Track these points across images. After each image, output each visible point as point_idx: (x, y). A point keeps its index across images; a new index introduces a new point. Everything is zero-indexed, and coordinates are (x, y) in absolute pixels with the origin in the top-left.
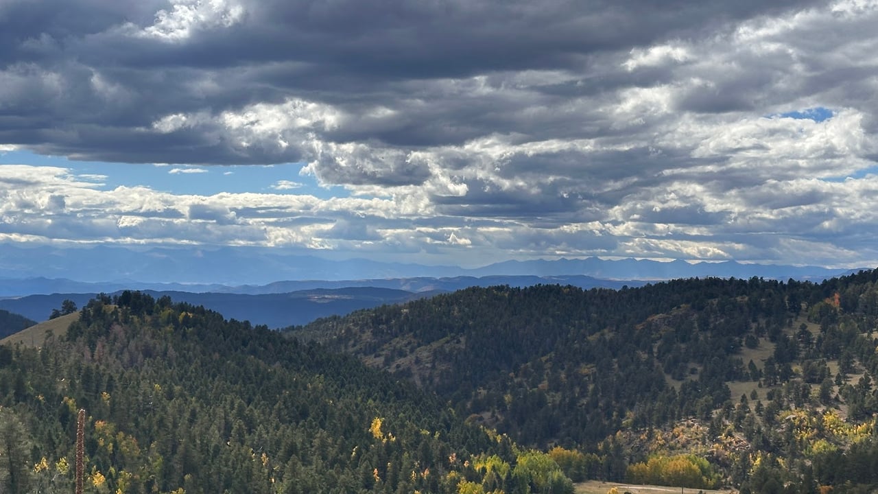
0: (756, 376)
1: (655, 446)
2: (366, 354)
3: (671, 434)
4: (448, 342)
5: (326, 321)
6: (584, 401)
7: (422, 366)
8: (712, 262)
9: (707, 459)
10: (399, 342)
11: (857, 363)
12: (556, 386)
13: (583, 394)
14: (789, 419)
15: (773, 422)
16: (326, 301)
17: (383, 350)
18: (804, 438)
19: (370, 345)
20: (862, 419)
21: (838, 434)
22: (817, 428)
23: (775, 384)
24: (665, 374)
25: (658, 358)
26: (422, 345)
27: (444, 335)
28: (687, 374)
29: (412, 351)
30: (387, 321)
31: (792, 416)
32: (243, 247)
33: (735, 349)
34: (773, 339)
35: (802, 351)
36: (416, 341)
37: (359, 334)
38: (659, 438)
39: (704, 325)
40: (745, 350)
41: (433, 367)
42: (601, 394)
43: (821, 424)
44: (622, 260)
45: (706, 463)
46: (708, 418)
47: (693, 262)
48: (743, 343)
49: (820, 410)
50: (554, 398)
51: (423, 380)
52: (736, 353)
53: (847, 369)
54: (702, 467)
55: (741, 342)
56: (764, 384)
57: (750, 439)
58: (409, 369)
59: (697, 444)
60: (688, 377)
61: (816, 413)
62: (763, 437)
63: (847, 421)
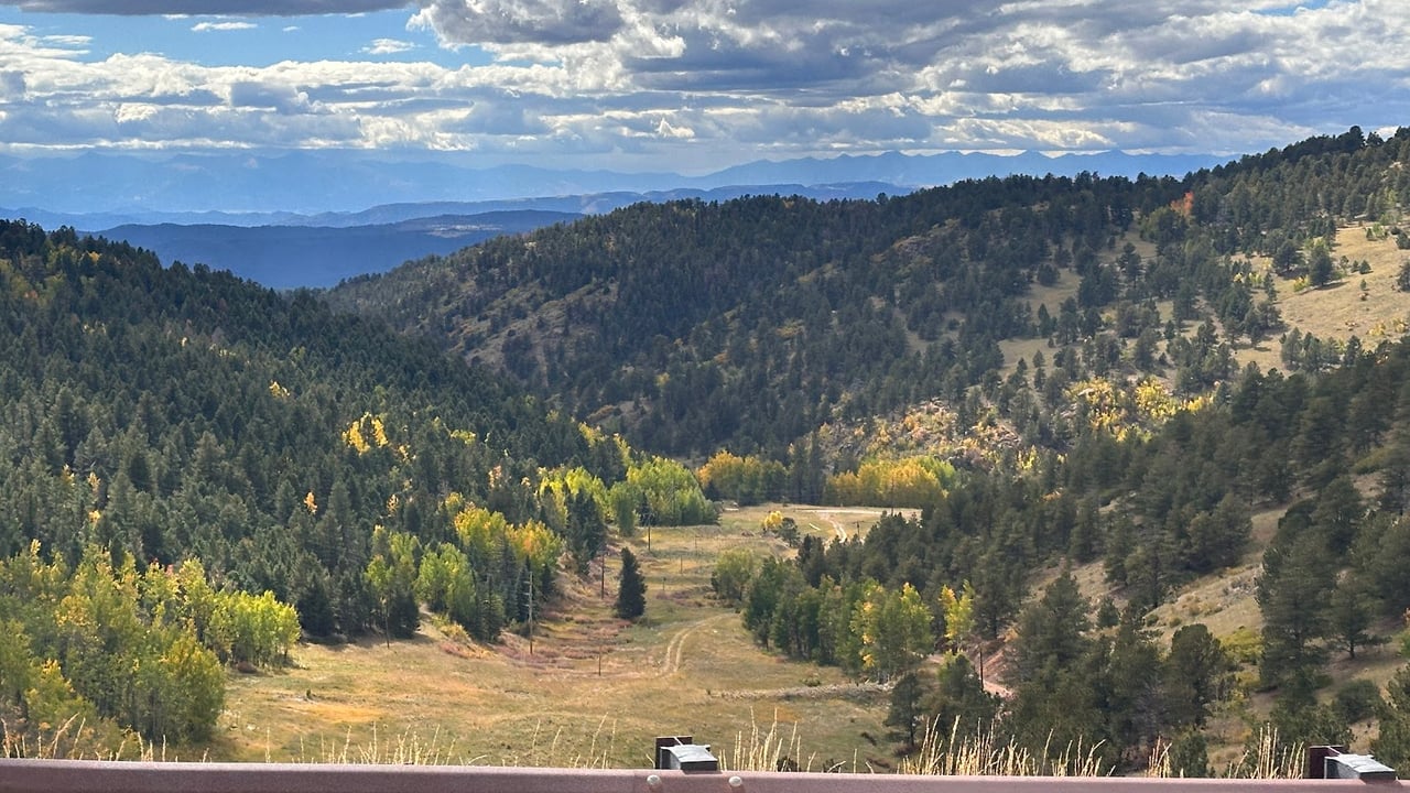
0: (1047, 328)
1: (875, 446)
2: (465, 316)
3: (902, 425)
4: (590, 292)
5: (419, 264)
6: (780, 378)
7: (547, 333)
8: (1083, 153)
9: (952, 462)
10: (518, 296)
11: (1201, 303)
12: (740, 357)
13: (779, 368)
14: (1084, 395)
15: (1059, 400)
16: (456, 235)
17: (492, 309)
18: (1105, 424)
19: (472, 301)
20: (1198, 390)
21: (1158, 415)
22: (1126, 409)
23: (1074, 341)
24: (907, 332)
25: (901, 307)
26: (552, 299)
27: (588, 281)
28: (943, 330)
29: (536, 307)
30: (502, 262)
31: (1087, 391)
32: (323, 151)
33: (1018, 288)
34: (1081, 270)
35: (1123, 286)
36: (543, 292)
37: (457, 283)
38: (883, 432)
39: (978, 252)
40: (1036, 288)
41: (566, 334)
42: (806, 367)
43: (1133, 400)
44: (939, 155)
45: (949, 469)
46: (960, 398)
47: (1053, 155)
48: (1035, 278)
49: (1132, 379)
50: (732, 376)
51: (549, 353)
52: (1021, 294)
53: (1186, 312)
54: (941, 476)
55: (1030, 276)
56: (1058, 342)
57: (1020, 429)
58: (527, 337)
59: (940, 439)
60: (944, 335)
61: (1125, 384)
62: (1040, 426)
63: (1175, 395)
